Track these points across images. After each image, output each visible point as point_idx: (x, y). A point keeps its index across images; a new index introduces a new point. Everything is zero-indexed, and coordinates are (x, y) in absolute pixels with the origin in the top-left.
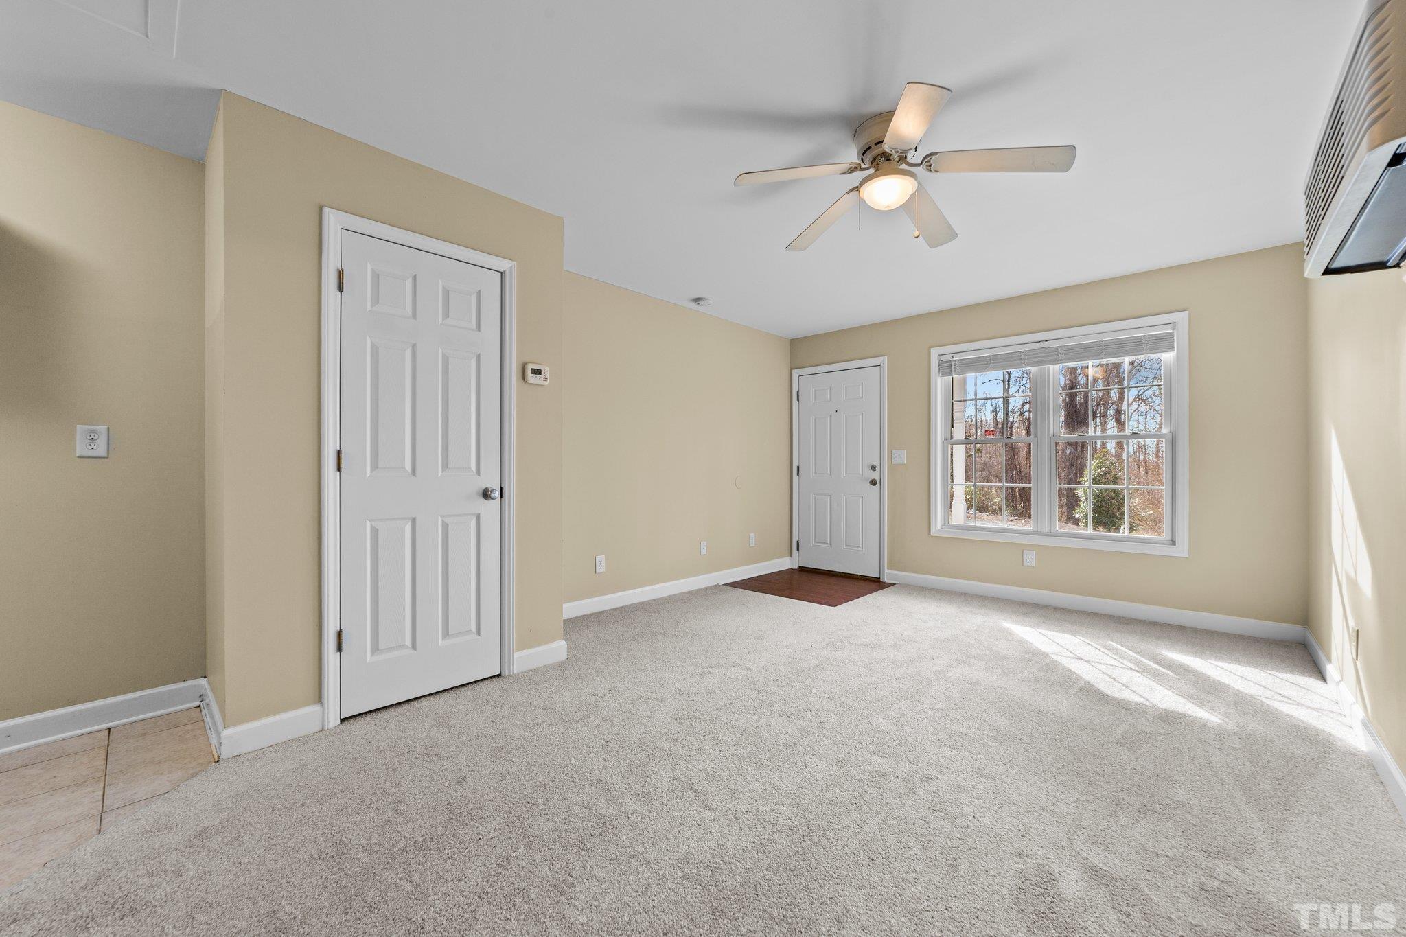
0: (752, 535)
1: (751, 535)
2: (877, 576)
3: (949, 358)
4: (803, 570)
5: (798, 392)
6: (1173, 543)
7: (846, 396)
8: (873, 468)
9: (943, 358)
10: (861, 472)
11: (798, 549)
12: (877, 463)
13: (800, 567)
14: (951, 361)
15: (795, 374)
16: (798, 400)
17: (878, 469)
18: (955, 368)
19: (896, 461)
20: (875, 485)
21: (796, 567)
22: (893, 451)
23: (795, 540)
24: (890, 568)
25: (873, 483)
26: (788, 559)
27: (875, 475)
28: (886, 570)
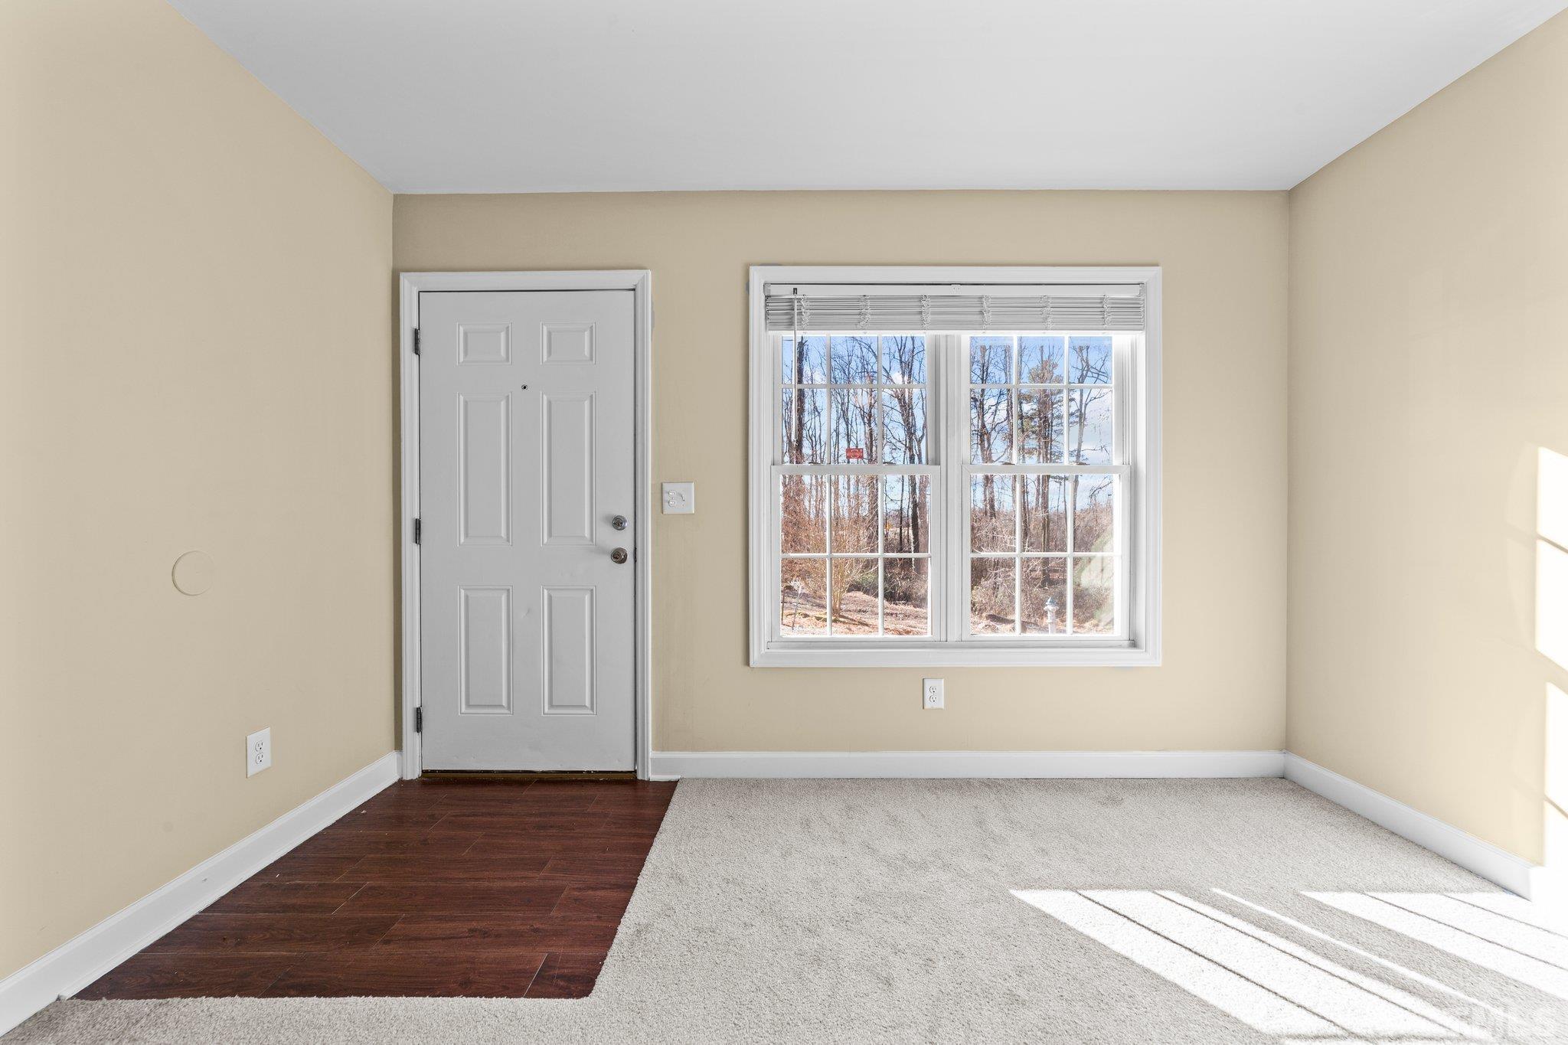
0: (263, 736)
1: (253, 739)
2: (626, 766)
3: (786, 292)
4: (433, 780)
5: (416, 332)
6: (1134, 644)
7: (550, 353)
8: (618, 523)
9: (774, 291)
10: (587, 534)
11: (419, 728)
12: (627, 513)
13: (424, 772)
14: (791, 301)
15: (409, 286)
16: (417, 351)
17: (629, 525)
18: (800, 314)
19: (673, 507)
20: (623, 561)
21: (413, 773)
22: (666, 487)
23: (409, 705)
24: (661, 746)
25: (618, 557)
26: (392, 757)
27: (623, 540)
28: (651, 754)
